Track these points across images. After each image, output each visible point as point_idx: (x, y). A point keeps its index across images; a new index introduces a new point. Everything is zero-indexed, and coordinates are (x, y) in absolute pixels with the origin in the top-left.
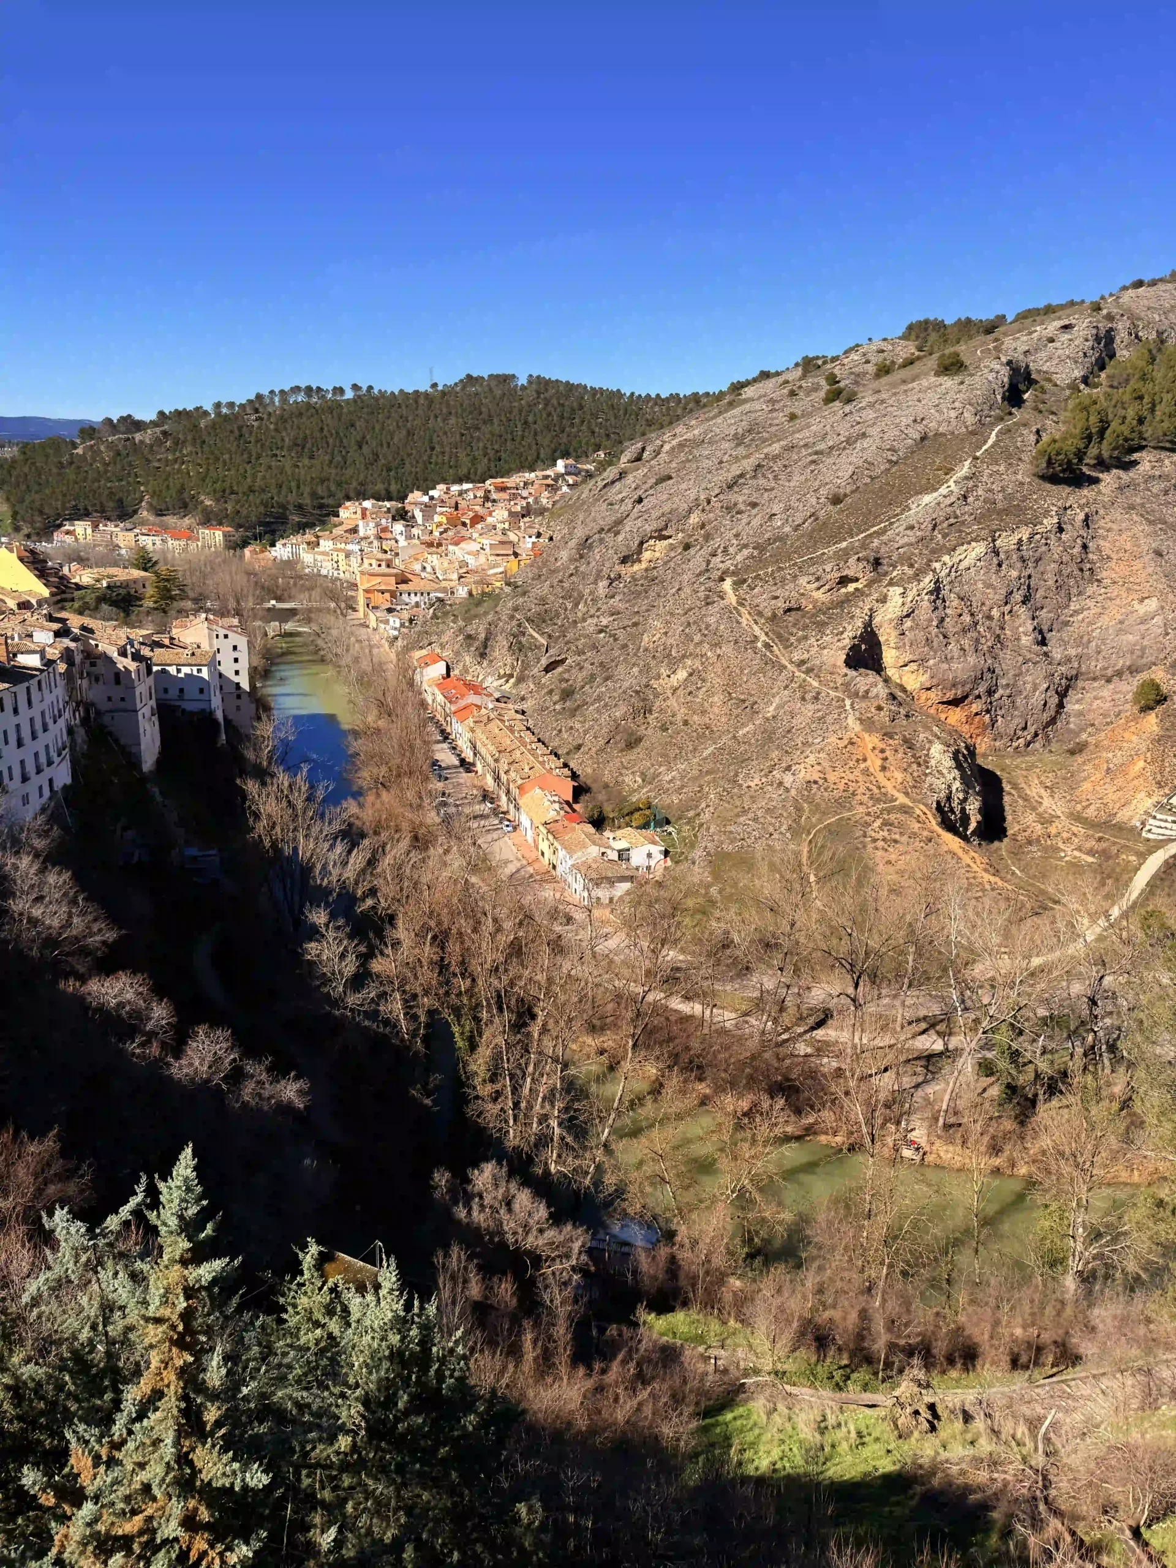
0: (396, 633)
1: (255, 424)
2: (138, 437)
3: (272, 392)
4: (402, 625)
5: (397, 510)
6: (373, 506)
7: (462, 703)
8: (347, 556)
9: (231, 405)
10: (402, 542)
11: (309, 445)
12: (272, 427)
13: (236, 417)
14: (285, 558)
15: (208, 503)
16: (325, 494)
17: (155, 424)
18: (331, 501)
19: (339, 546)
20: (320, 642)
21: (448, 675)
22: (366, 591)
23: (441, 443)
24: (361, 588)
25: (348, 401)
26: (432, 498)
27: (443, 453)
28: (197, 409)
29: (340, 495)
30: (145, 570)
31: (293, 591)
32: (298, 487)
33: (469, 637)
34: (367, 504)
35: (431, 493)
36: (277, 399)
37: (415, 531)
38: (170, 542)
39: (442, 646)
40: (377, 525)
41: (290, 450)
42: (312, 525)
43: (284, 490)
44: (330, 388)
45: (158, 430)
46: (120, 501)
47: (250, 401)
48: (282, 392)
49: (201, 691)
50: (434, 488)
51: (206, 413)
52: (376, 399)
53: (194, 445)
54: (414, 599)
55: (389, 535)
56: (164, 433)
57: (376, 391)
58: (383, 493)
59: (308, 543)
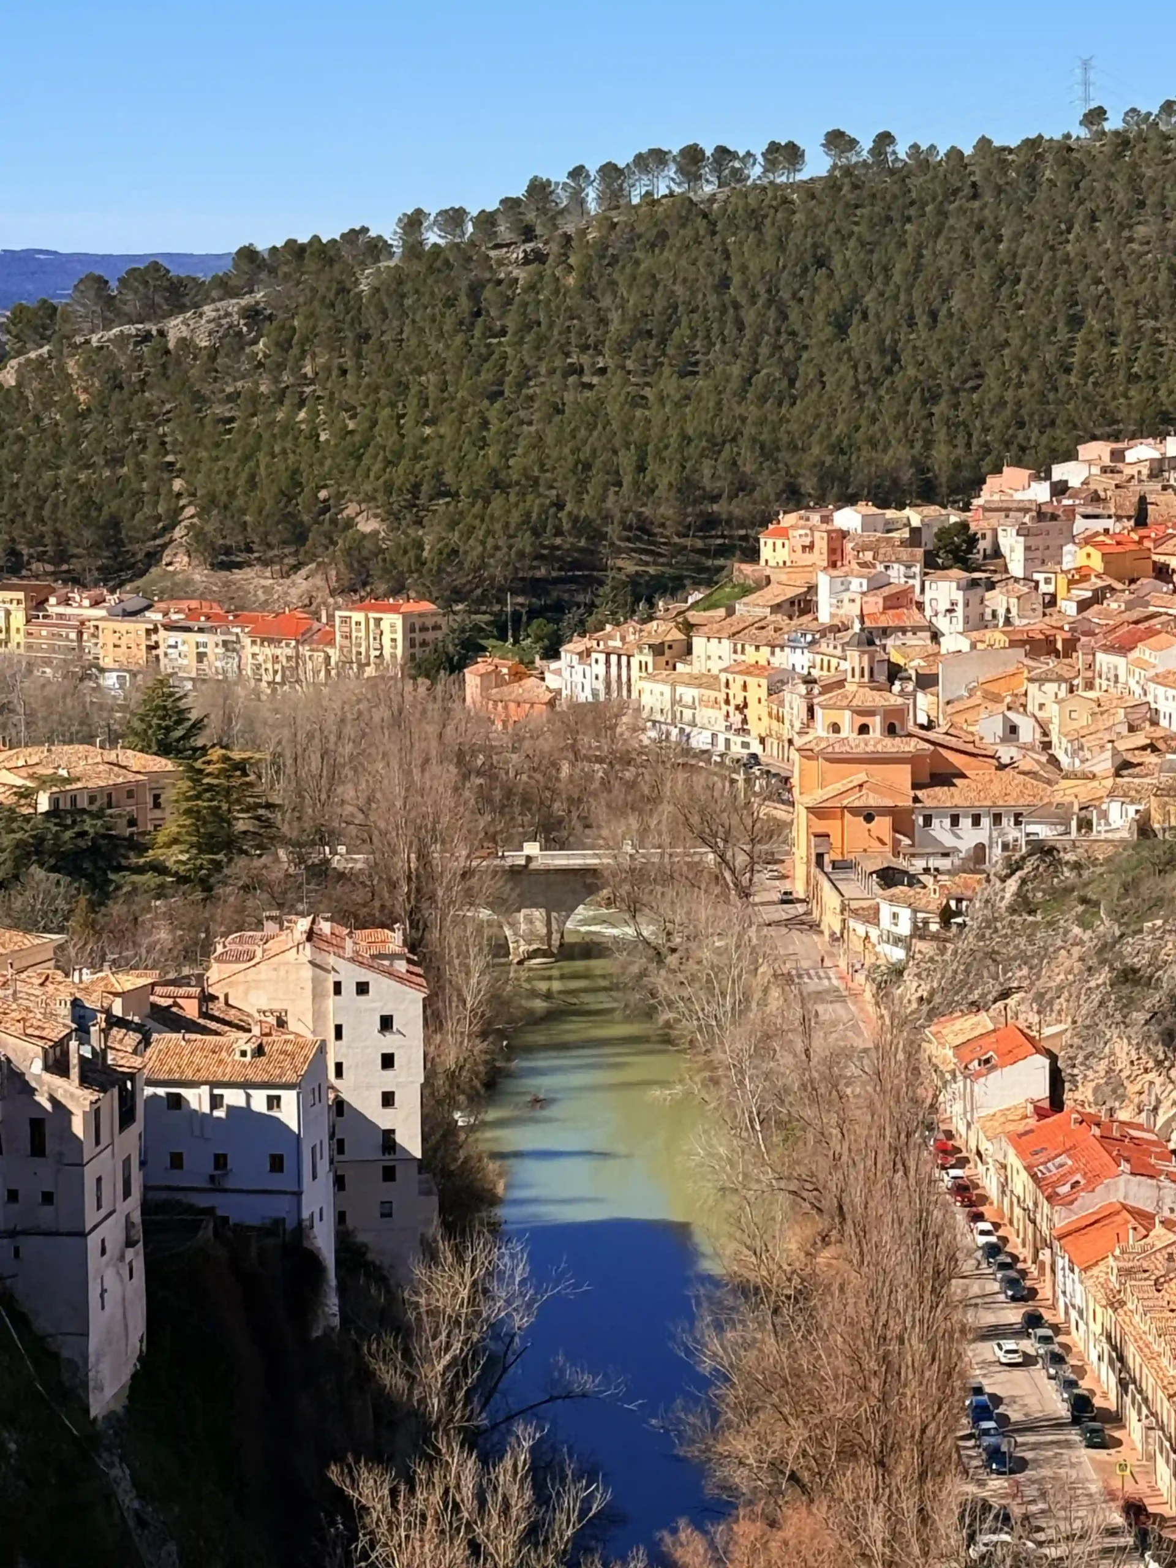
0: (898, 954)
1: (522, 274)
2: (176, 328)
3: (578, 173)
4: (920, 931)
5: (944, 533)
6: (868, 523)
7: (1090, 1203)
8: (774, 691)
9: (454, 218)
10: (954, 641)
11: (680, 333)
12: (571, 280)
13: (466, 254)
14: (585, 696)
15: (367, 525)
16: (722, 484)
17: (226, 287)
18: (737, 508)
19: (751, 655)
20: (659, 980)
21: (1056, 1102)
22: (817, 812)
23: (1105, 305)
24: (804, 799)
25: (809, 189)
26: (1060, 489)
27: (1111, 336)
28: (353, 236)
29: (769, 487)
30: (165, 749)
31: (598, 809)
32: (641, 468)
33: (1128, 976)
34: (848, 518)
35: (1059, 472)
36: (591, 194)
37: (998, 600)
38: (249, 649)
39: (1043, 1003)
40: (876, 585)
41: (622, 349)
42: (673, 587)
43: (598, 478)
44: (759, 149)
45: (233, 305)
46: (115, 523)
47: (510, 204)
48: (610, 171)
49: (277, 1164)
50: (1070, 455)
51: (377, 248)
52: (901, 174)
53: (336, 348)
54: (969, 837)
55: (913, 617)
56: (252, 314)
57: (902, 150)
58: (907, 475)
59: (658, 650)
